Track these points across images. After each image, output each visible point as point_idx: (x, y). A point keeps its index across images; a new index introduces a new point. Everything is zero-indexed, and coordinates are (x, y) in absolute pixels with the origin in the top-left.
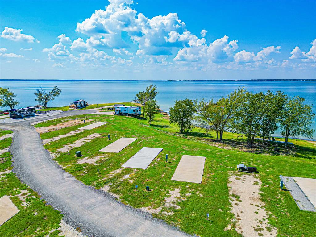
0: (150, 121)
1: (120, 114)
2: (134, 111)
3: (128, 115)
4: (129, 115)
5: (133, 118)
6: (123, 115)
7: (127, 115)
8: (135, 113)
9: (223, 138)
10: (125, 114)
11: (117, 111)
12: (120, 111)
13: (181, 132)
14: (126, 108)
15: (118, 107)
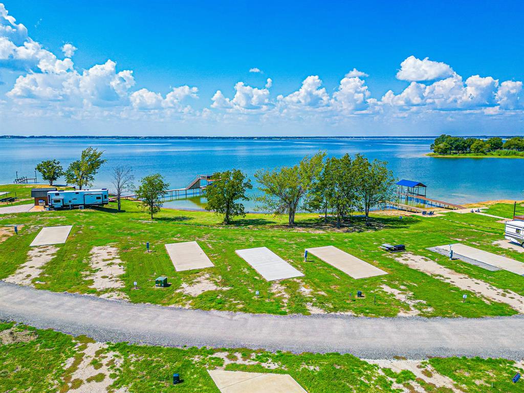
0: (153, 211)
1: (65, 207)
2: (98, 198)
3: (84, 209)
4: (87, 206)
5: (97, 211)
6: (72, 209)
7: (81, 208)
8: (100, 201)
9: (295, 220)
10: (74, 207)
11: (59, 201)
12: (63, 200)
13: (228, 222)
14: (77, 193)
15: (57, 194)
